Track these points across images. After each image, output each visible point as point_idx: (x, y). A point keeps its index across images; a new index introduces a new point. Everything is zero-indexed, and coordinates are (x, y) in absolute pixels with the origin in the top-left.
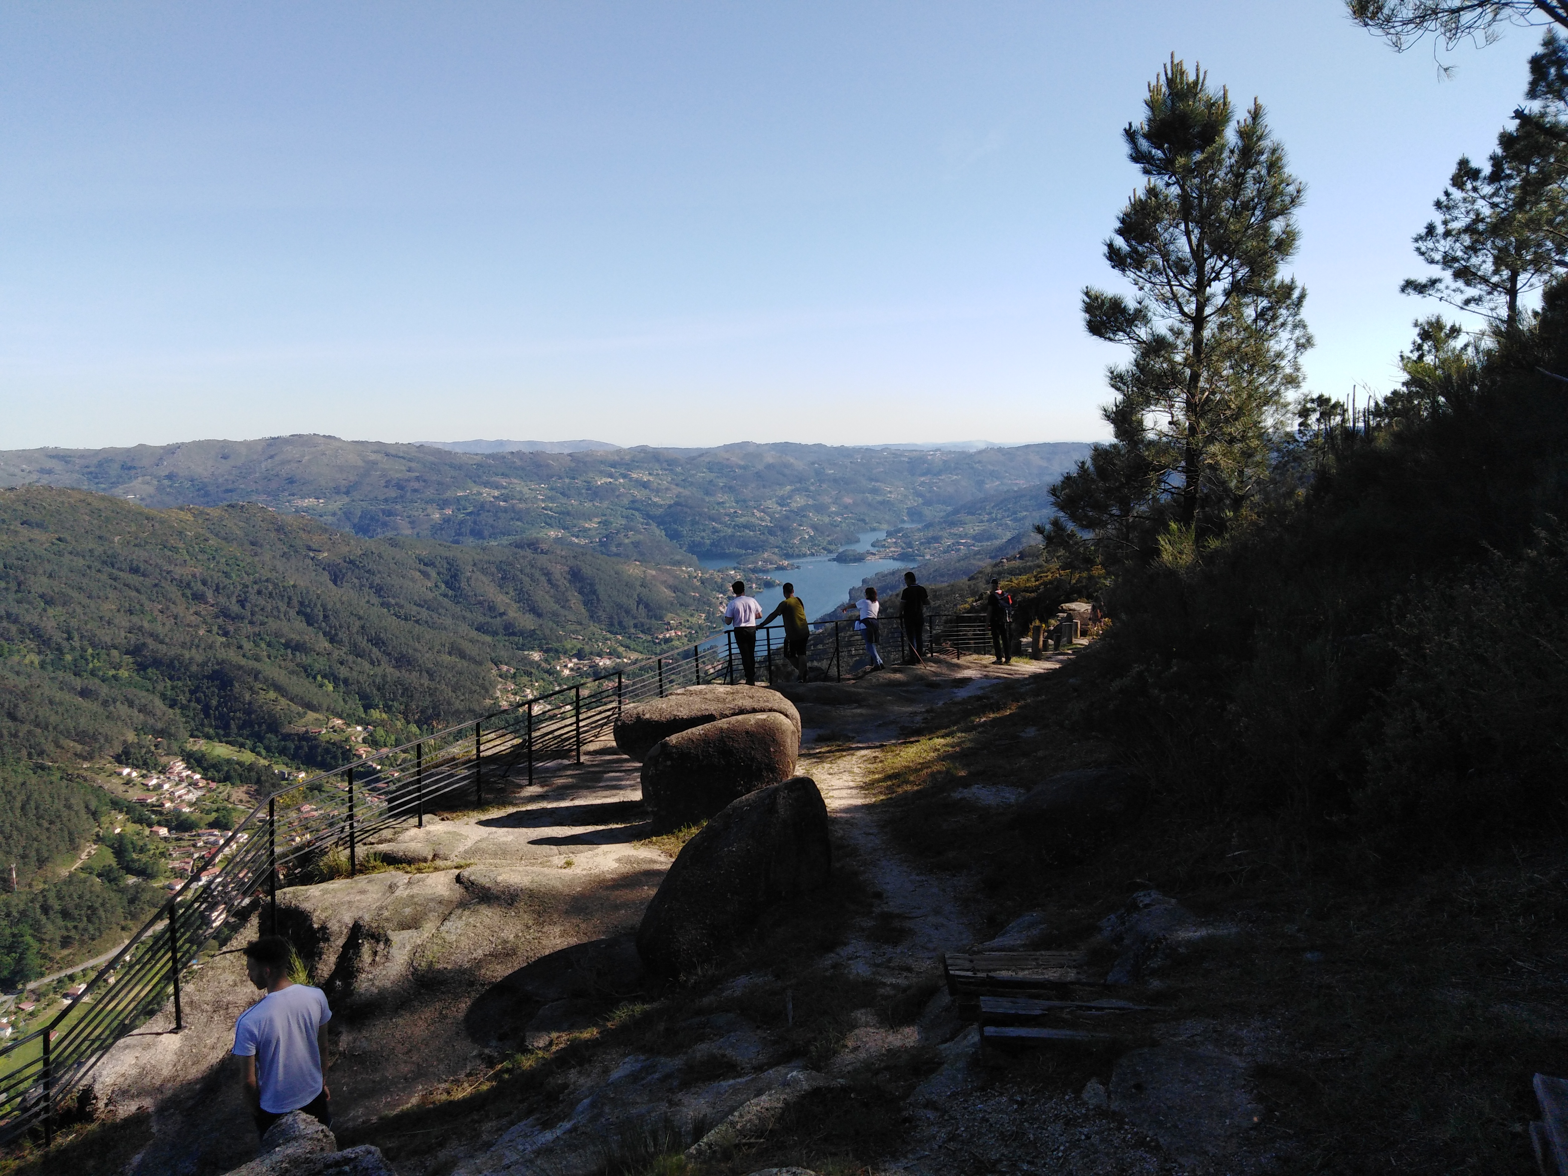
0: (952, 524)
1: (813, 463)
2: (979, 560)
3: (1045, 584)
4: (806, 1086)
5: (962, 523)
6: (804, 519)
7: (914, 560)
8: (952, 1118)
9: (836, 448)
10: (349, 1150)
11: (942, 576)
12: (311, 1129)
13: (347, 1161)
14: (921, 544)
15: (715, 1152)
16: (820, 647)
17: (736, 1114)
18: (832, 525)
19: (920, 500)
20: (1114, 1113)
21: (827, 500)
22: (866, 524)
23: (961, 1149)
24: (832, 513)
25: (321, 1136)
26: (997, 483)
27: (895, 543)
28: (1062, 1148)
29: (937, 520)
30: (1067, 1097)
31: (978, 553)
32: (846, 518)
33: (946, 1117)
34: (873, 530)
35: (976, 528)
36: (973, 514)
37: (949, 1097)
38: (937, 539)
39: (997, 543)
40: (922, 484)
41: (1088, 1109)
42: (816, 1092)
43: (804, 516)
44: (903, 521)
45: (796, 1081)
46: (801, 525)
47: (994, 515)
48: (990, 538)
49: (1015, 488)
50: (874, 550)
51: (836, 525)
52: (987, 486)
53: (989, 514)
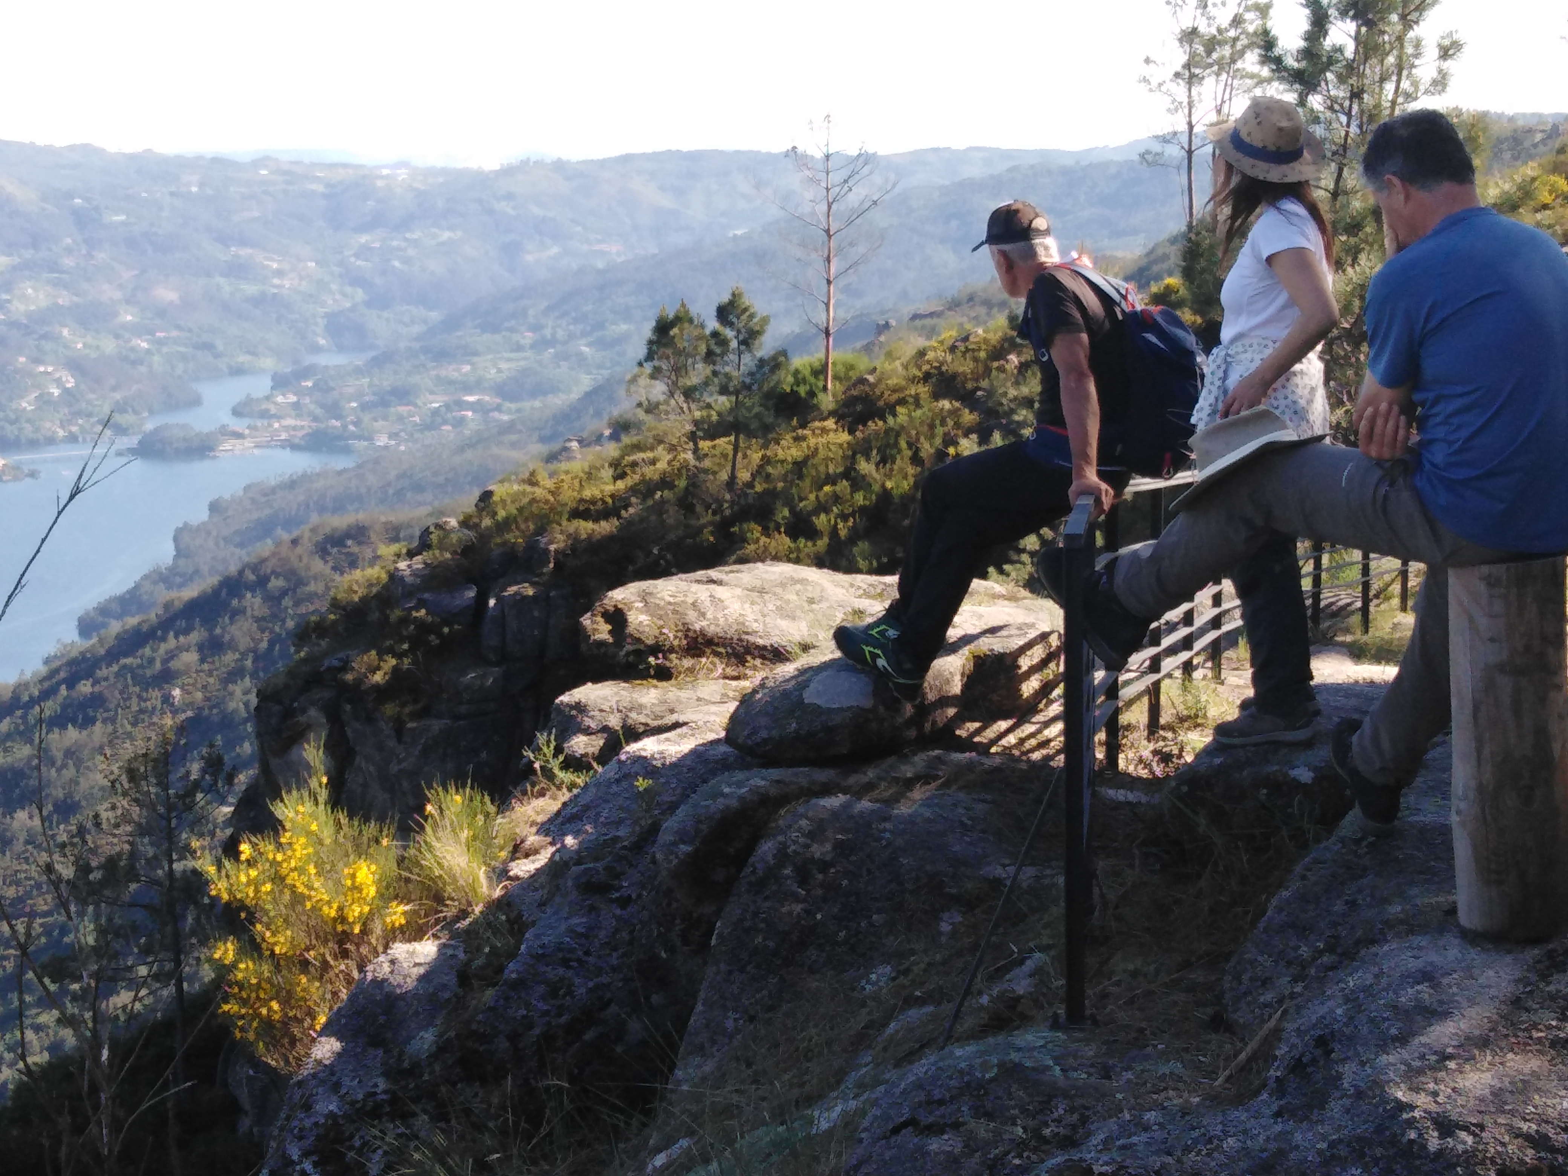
0: (442, 355)
1: (70, 196)
2: (513, 445)
5: (469, 353)
6: (48, 346)
7: (347, 451)
9: (132, 157)
11: (419, 488)
14: (364, 407)
18: (125, 359)
19: (360, 294)
21: (108, 293)
22: (217, 356)
24: (124, 326)
26: (555, 250)
27: (296, 406)
29: (402, 345)
31: (509, 428)
32: (160, 343)
34: (238, 371)
35: (504, 366)
36: (495, 329)
38: (403, 394)
39: (558, 401)
40: (364, 252)
43: (45, 337)
44: (316, 349)
46: (38, 361)
47: (548, 332)
48: (540, 390)
49: (600, 264)
50: (238, 425)
51: (135, 360)
52: (529, 258)
53: (536, 328)
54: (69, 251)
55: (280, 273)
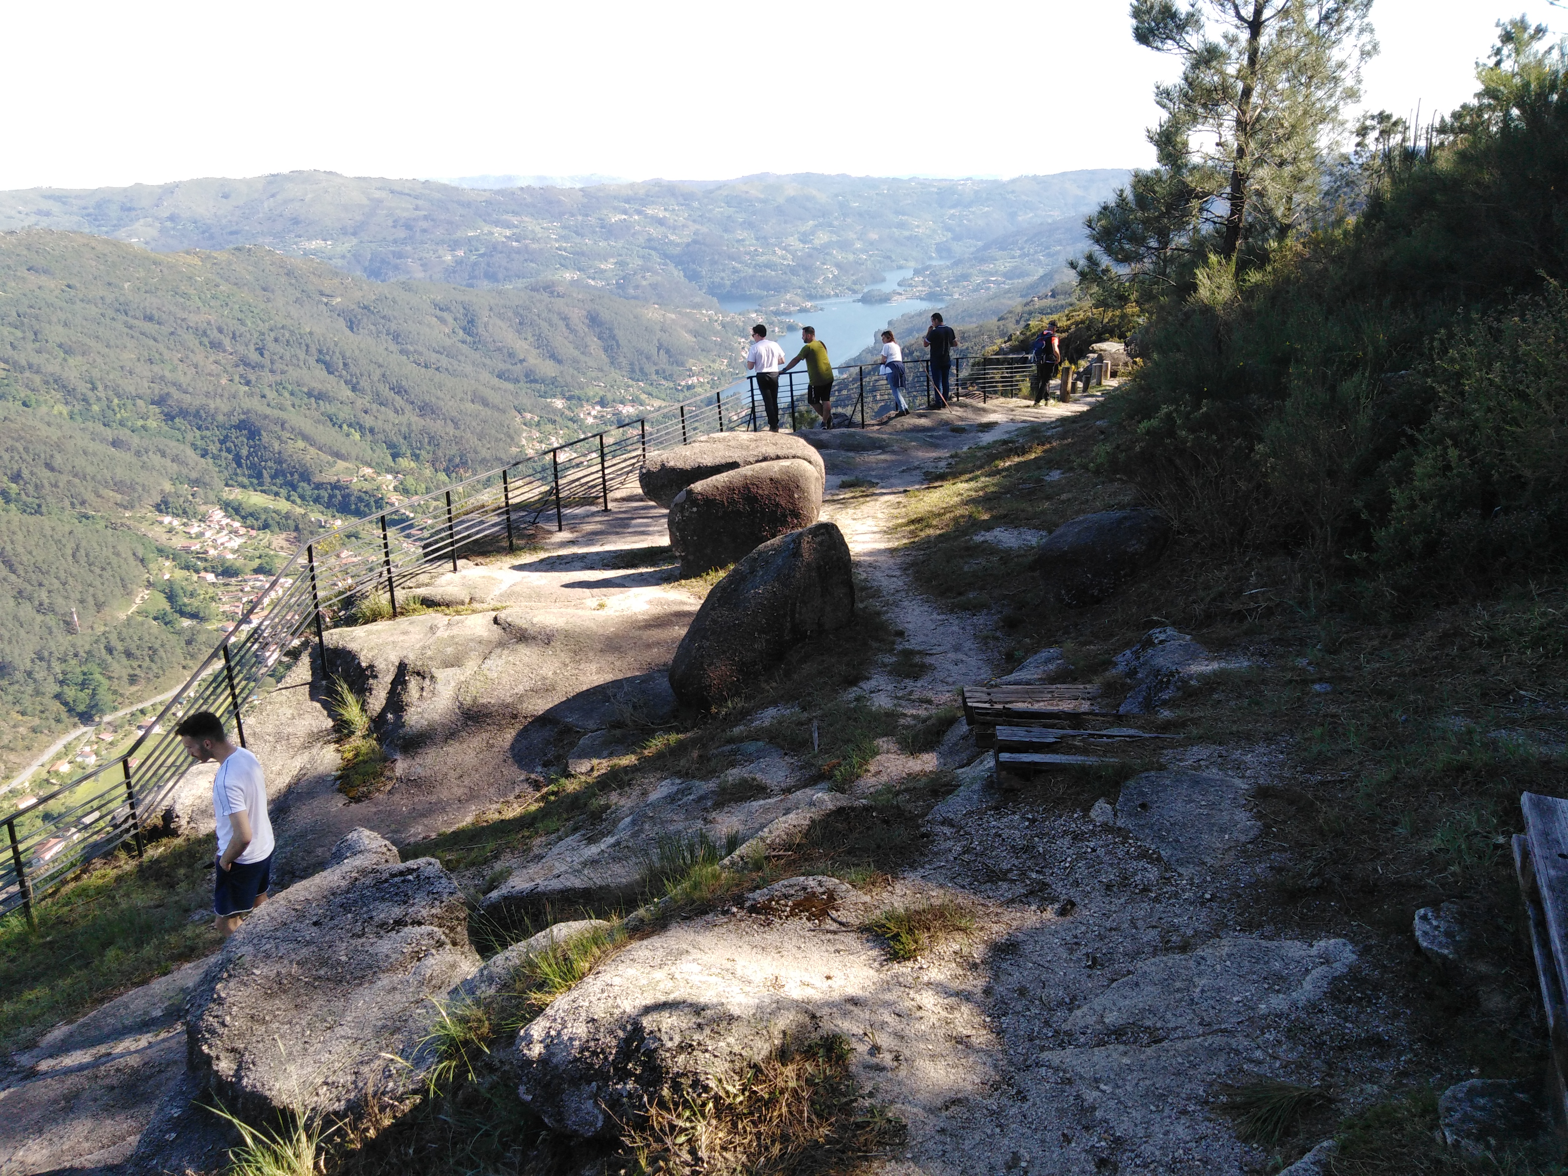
0: (983, 260)
1: (837, 195)
2: (1009, 298)
3: (1077, 324)
4: (831, 806)
5: (994, 259)
6: (828, 257)
7: (942, 300)
8: (966, 833)
9: (861, 179)
10: (412, 862)
11: (971, 316)
12: (374, 845)
13: (410, 871)
14: (949, 282)
15: (746, 863)
16: (845, 392)
17: (765, 830)
19: (950, 235)
20: (1120, 829)
21: (852, 236)
22: (892, 261)
23: (975, 860)
24: (857, 249)
25: (385, 850)
26: (1031, 215)
27: (923, 282)
28: (1069, 859)
29: (966, 256)
30: (1076, 815)
31: (1008, 291)
32: (871, 256)
33: (962, 833)
34: (900, 267)
35: (1007, 265)
36: (1004, 249)
37: (965, 815)
38: (965, 277)
39: (1029, 280)
40: (952, 217)
41: (1095, 826)
42: (840, 811)
43: (827, 254)
44: (931, 258)
45: (822, 802)
46: (824, 264)
47: (1026, 250)
48: (1022, 275)
49: (1050, 221)
50: (900, 290)
51: (859, 263)
52: (1020, 218)
53: (1021, 249)
54: (836, 218)
55: (918, 226)
